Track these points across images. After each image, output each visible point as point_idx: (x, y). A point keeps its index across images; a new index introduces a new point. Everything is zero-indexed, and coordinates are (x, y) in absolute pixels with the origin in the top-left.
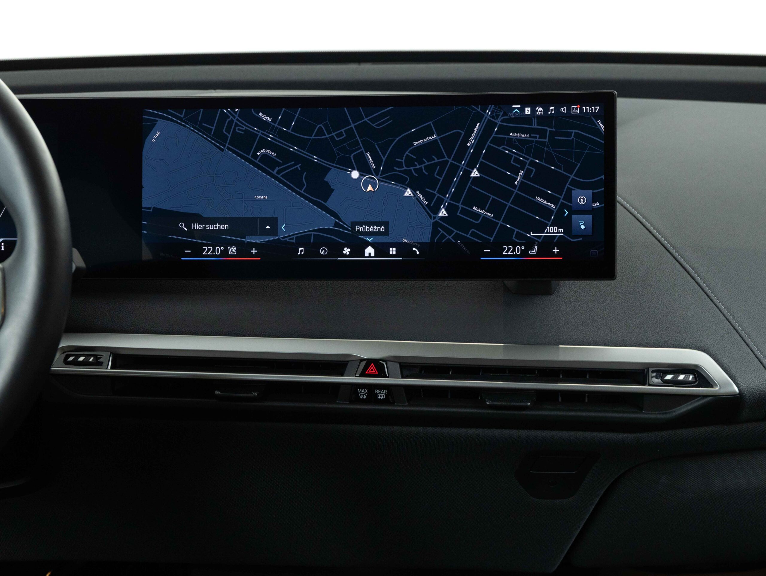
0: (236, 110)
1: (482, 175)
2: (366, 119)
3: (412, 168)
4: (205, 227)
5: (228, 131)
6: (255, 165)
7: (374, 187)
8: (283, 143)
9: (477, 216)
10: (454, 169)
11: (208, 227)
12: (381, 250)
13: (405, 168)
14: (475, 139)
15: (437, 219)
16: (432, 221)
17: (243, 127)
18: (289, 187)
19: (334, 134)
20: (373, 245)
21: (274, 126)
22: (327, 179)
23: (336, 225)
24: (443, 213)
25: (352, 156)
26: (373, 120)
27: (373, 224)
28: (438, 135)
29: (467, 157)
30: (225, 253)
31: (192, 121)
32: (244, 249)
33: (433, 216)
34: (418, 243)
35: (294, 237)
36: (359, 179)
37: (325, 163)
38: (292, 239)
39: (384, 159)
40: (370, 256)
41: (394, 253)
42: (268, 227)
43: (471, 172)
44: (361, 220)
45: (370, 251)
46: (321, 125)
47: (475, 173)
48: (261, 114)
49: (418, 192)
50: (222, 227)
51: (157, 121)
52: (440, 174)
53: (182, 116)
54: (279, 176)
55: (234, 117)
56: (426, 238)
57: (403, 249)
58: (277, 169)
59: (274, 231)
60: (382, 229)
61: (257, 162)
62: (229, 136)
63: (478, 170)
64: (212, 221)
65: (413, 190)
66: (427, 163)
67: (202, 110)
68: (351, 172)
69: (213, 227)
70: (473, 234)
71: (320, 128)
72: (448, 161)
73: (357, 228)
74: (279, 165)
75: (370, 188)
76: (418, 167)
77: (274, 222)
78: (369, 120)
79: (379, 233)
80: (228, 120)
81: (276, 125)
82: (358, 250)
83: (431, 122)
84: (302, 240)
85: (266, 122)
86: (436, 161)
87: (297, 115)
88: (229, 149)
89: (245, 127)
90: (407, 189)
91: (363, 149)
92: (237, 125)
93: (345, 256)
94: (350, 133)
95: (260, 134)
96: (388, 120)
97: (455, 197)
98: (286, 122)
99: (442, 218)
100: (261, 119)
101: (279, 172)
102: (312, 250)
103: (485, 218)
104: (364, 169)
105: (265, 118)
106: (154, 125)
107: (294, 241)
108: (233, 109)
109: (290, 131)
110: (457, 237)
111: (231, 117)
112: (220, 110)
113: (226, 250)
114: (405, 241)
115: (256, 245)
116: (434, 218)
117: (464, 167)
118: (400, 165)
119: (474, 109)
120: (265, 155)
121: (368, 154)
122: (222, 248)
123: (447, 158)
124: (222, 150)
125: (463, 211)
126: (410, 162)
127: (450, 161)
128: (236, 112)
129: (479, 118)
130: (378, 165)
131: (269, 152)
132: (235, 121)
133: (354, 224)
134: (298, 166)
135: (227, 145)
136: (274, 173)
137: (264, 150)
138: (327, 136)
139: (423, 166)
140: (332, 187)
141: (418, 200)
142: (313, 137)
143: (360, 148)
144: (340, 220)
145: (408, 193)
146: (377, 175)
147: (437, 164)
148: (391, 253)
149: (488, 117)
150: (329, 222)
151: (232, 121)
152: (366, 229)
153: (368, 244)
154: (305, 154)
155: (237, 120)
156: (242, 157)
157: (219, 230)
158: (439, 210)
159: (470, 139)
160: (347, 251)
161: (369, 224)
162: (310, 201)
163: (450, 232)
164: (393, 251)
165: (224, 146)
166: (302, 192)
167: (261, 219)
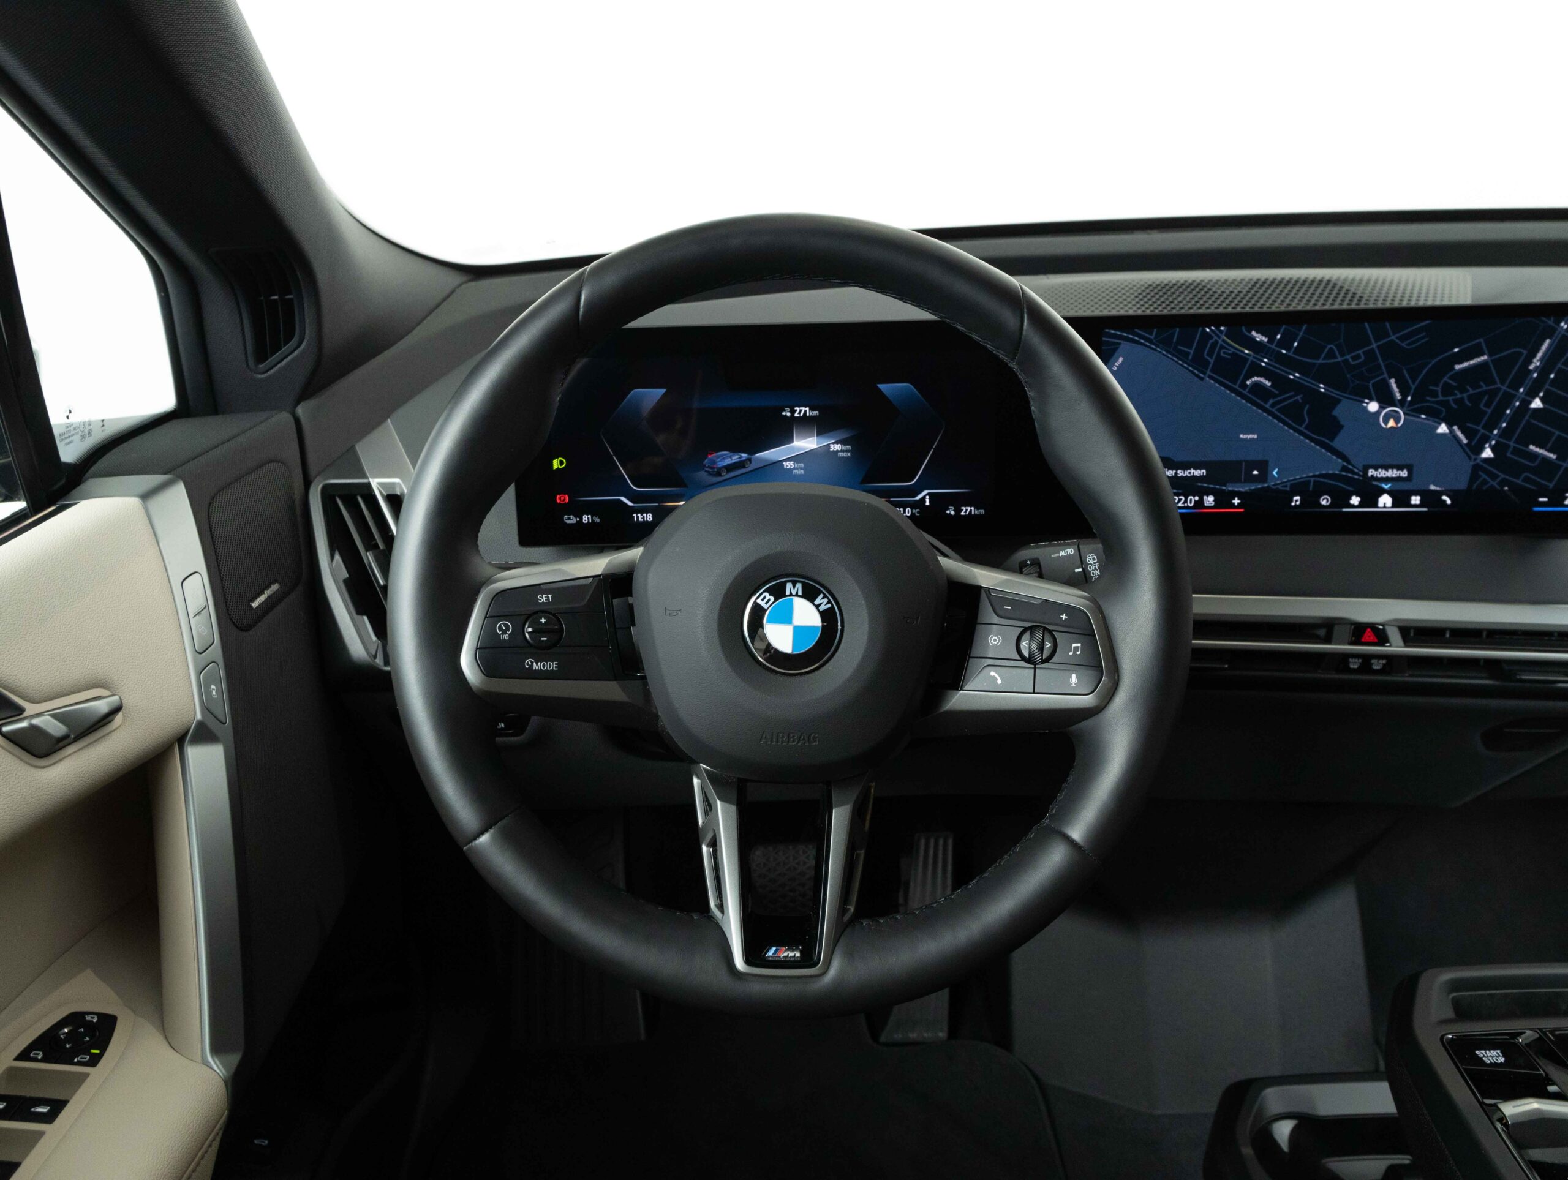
0: (1222, 328)
1: (1548, 407)
2: (1393, 337)
3: (1450, 398)
4: (1176, 473)
5: (1210, 354)
6: (1243, 396)
7: (1397, 421)
8: (1280, 369)
9: (1535, 456)
10: (1508, 400)
11: (1180, 473)
12: (1401, 499)
13: (1441, 398)
14: (1541, 360)
15: (1478, 461)
16: (1472, 463)
17: (1229, 350)
18: (1285, 423)
19: (1348, 357)
20: (1390, 493)
21: (1270, 348)
22: (1337, 412)
23: (1344, 469)
24: (1487, 453)
25: (1370, 385)
26: (1403, 338)
27: (1392, 467)
28: (1490, 355)
29: (1528, 383)
30: (1200, 504)
31: (1165, 343)
32: (1223, 499)
33: (1473, 457)
34: (1450, 491)
35: (1289, 484)
36: (1378, 413)
37: (1335, 393)
38: (1286, 486)
39: (1413, 387)
40: (1385, 507)
41: (1418, 502)
42: (1256, 472)
43: (1530, 402)
44: (1374, 463)
45: (1386, 501)
46: (1332, 346)
47: (1537, 404)
48: (1254, 333)
49: (1455, 428)
50: (1198, 473)
51: (1120, 344)
52: (1488, 405)
53: (1152, 337)
54: (1274, 410)
55: (1219, 337)
56: (1462, 484)
57: (1430, 498)
58: (1271, 401)
59: (1264, 476)
60: (1404, 474)
61: (1245, 392)
62: (1212, 361)
63: (1542, 400)
64: (1185, 466)
65: (1450, 425)
66: (1471, 391)
67: (1178, 330)
68: (1367, 403)
69: (1187, 473)
70: (1526, 480)
71: (1331, 349)
72: (1499, 389)
73: (1371, 472)
74: (1274, 396)
75: (1391, 423)
76: (1459, 396)
77: (1263, 466)
78: (1397, 338)
79: (1399, 479)
80: (1211, 342)
81: (1273, 347)
82: (1370, 499)
83: (1482, 340)
84: (1298, 488)
85: (1261, 343)
86: (1485, 388)
87: (1301, 333)
88: (1211, 377)
89: (1233, 350)
90: (1440, 424)
91: (1386, 375)
92: (1222, 347)
93: (1353, 506)
94: (1370, 354)
95: (1251, 358)
96: (1423, 338)
97: (1504, 433)
98: (1286, 343)
99: (1487, 460)
100: (1253, 339)
101: (1273, 406)
102: (1310, 500)
103: (1545, 460)
104: (1386, 399)
105: (1259, 337)
106: (1117, 348)
107: (1288, 489)
108: (1218, 327)
109: (1291, 354)
110: (1504, 482)
111: (1216, 337)
112: (1200, 329)
113: (1201, 500)
114: (1433, 487)
115: (1239, 495)
116: (1475, 459)
117: (1523, 396)
118: (1434, 394)
119: (1544, 322)
120: (1257, 385)
121: (1393, 381)
122: (1197, 498)
123: (1499, 385)
124: (1202, 379)
125: (1516, 451)
126: (1448, 390)
127: (1504, 388)
128: (1222, 332)
129: (1549, 333)
130: (1404, 394)
131: (1262, 380)
132: (1220, 341)
133: (1366, 469)
134: (1299, 398)
135: (1208, 372)
136: (1267, 406)
137: (1256, 379)
138: (1340, 359)
139: (1465, 395)
140: (1342, 423)
141: (1456, 437)
142: (1320, 361)
143: (1382, 374)
144: (1349, 462)
145: (1443, 429)
146: (1402, 407)
147: (1486, 392)
148: (1413, 502)
149: (1563, 332)
150: (1334, 466)
151: (1217, 342)
152: (1382, 473)
153: (1382, 492)
154: (1308, 382)
155: (1224, 341)
156: (1227, 387)
157: (1194, 477)
158: (1482, 449)
159: (1535, 360)
160: (1355, 500)
161: (1386, 468)
162: (1312, 440)
163: (1494, 477)
164: (1416, 500)
165: (1204, 374)
166: (1302, 429)
167: (1247, 462)
